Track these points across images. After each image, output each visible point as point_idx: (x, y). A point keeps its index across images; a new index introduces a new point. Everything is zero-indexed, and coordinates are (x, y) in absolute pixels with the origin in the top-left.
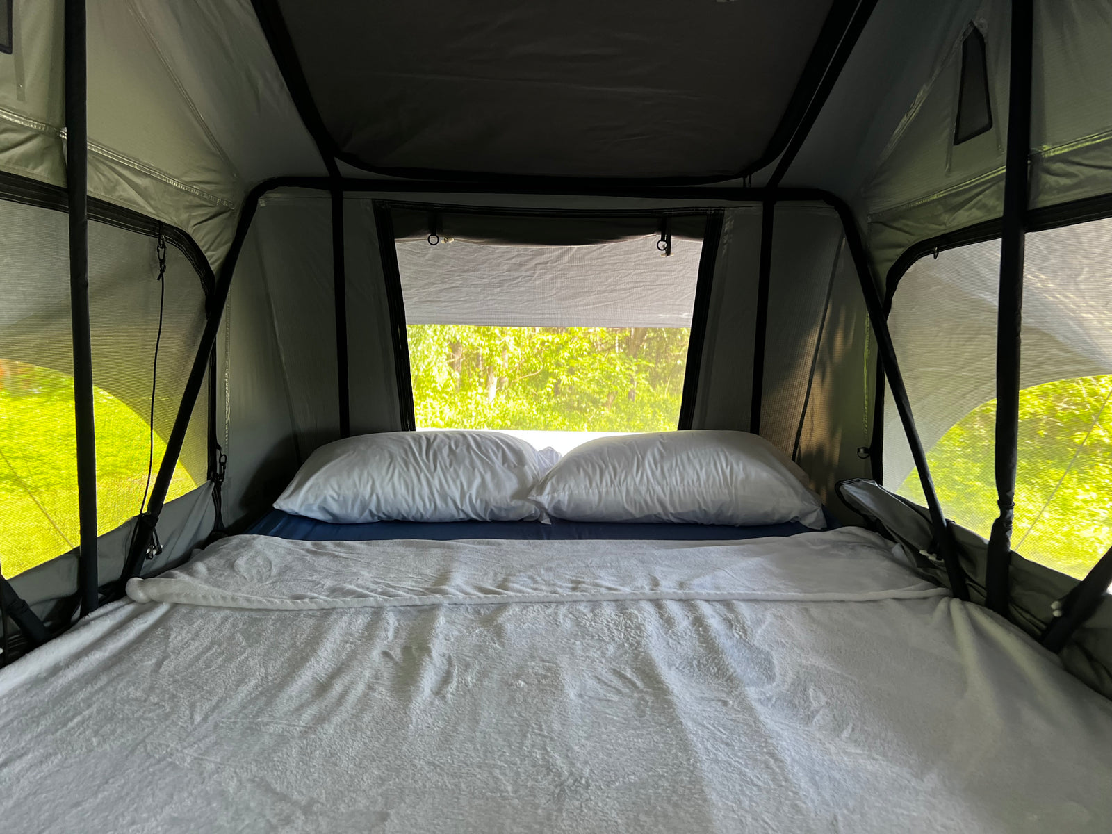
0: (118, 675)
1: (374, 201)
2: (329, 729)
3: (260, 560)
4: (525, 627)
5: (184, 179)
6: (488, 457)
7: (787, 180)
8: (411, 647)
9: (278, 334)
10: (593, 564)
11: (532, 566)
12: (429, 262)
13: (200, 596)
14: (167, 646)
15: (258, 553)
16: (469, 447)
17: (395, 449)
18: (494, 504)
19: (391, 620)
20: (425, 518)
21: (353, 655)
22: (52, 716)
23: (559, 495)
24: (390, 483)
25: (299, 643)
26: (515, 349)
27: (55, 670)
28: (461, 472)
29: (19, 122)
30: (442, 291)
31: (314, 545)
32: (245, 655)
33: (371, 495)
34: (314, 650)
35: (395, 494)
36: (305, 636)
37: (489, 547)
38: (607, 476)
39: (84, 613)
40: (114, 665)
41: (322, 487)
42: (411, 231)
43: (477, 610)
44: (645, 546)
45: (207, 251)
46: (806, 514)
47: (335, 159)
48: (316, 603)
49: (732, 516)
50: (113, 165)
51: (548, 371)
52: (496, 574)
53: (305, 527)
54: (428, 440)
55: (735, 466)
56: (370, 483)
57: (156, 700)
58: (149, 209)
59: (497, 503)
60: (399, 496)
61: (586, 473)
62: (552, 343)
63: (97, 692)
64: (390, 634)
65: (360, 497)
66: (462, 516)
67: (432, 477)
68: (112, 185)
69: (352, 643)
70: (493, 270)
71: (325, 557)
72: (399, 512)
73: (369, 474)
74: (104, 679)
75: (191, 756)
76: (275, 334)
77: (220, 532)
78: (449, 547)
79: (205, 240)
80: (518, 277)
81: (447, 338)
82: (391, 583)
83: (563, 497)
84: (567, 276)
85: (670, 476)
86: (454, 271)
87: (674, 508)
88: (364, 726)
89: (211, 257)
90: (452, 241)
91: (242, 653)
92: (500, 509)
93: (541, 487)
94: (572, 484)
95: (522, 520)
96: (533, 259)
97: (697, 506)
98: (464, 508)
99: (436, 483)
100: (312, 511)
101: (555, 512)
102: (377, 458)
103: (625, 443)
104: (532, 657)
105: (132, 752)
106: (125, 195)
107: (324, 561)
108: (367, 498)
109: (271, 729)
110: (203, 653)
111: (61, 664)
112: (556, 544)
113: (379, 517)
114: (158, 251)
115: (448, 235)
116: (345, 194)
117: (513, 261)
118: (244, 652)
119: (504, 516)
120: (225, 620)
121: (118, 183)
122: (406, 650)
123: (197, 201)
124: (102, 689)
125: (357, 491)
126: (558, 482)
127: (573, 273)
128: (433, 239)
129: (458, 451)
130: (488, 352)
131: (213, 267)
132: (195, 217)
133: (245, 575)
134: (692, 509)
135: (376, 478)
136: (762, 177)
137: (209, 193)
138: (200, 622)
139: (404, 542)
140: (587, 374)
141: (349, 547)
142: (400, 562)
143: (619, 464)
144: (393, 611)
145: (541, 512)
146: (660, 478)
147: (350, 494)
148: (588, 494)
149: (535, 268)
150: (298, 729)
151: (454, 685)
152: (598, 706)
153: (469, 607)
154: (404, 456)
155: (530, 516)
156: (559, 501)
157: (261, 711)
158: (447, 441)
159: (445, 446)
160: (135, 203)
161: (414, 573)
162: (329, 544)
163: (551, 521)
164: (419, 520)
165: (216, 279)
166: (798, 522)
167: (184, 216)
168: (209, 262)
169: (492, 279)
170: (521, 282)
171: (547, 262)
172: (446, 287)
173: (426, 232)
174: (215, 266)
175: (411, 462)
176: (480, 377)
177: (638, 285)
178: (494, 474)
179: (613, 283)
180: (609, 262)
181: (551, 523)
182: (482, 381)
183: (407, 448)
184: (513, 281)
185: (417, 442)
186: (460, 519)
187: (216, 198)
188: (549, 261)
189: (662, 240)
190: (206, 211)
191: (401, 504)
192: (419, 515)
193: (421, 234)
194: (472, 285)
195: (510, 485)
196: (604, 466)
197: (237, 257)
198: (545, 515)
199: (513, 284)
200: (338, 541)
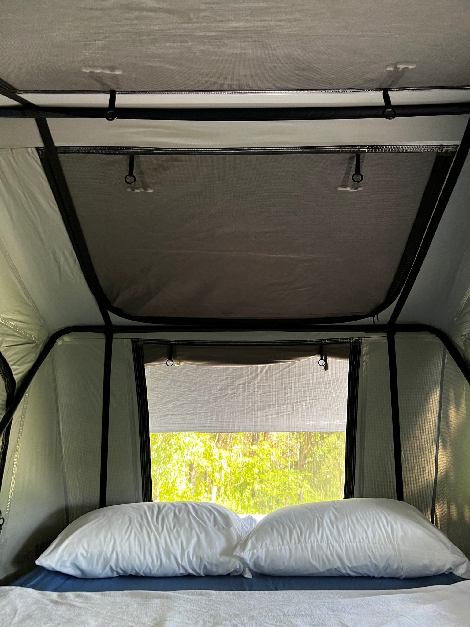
1: (132, 339)
3: (8, 609)
6: (203, 520)
7: (401, 319)
9: (61, 430)
10: (290, 613)
11: (236, 615)
12: (170, 386)
15: (9, 603)
16: (189, 512)
17: (134, 515)
18: (207, 560)
20: (153, 572)
23: (258, 552)
24: (128, 542)
26: (227, 468)
28: (182, 533)
30: (177, 406)
33: (112, 552)
35: (130, 552)
37: (200, 597)
38: (295, 535)
41: (75, 546)
42: (156, 358)
44: (332, 596)
46: (457, 566)
47: (108, 311)
49: (397, 569)
51: (246, 482)
53: (59, 581)
54: (159, 507)
55: (394, 525)
56: (112, 542)
59: (209, 558)
60: (134, 554)
61: (278, 532)
62: (248, 463)
65: (104, 554)
66: (182, 571)
67: (160, 536)
70: (210, 390)
71: (63, 607)
72: (133, 568)
73: (112, 534)
78: (167, 598)
79: (13, 357)
80: (226, 395)
83: (261, 553)
84: (259, 393)
85: (345, 534)
86: (185, 391)
87: (351, 562)
89: (16, 369)
90: (182, 364)
92: (211, 564)
93: (243, 546)
94: (268, 541)
95: (229, 575)
96: (236, 381)
97: (368, 560)
98: (183, 564)
99: (162, 542)
100: (66, 567)
101: (255, 567)
102: (120, 521)
103: (306, 508)
107: (62, 609)
108: (109, 555)
112: (257, 594)
113: (117, 572)
115: (180, 360)
116: (115, 336)
117: (223, 383)
119: (215, 571)
123: (11, 332)
125: (102, 548)
126: (257, 541)
127: (262, 391)
128: (170, 363)
129: (181, 516)
130: (211, 470)
132: (7, 341)
134: (365, 563)
135: (117, 538)
136: (385, 316)
137: (21, 329)
139: (131, 594)
140: (271, 484)
141: (87, 598)
142: (125, 611)
143: (304, 525)
145: (244, 567)
146: (337, 536)
147: (96, 552)
148: (281, 550)
149: (237, 388)
154: (140, 520)
155: (235, 571)
156: (258, 557)
158: (173, 508)
159: (171, 512)
162: (70, 595)
163: (252, 576)
164: (148, 574)
165: (17, 387)
166: (451, 573)
168: (13, 373)
169: (209, 396)
170: (229, 398)
171: (245, 383)
172: (180, 403)
173: (166, 358)
174: (17, 377)
175: (144, 525)
176: (206, 486)
177: (306, 399)
178: (207, 534)
179: (289, 398)
180: (285, 382)
181: (252, 578)
182: (207, 489)
183: (143, 513)
184: (224, 397)
185: (151, 510)
186: (180, 573)
187: (26, 333)
188: (246, 382)
189: (322, 359)
190: (18, 339)
191: (135, 560)
192: (148, 570)
193: (163, 360)
194: (196, 401)
195: (220, 544)
196: (292, 526)
197: (35, 373)
198: (247, 570)
199: (223, 400)
200: (78, 593)
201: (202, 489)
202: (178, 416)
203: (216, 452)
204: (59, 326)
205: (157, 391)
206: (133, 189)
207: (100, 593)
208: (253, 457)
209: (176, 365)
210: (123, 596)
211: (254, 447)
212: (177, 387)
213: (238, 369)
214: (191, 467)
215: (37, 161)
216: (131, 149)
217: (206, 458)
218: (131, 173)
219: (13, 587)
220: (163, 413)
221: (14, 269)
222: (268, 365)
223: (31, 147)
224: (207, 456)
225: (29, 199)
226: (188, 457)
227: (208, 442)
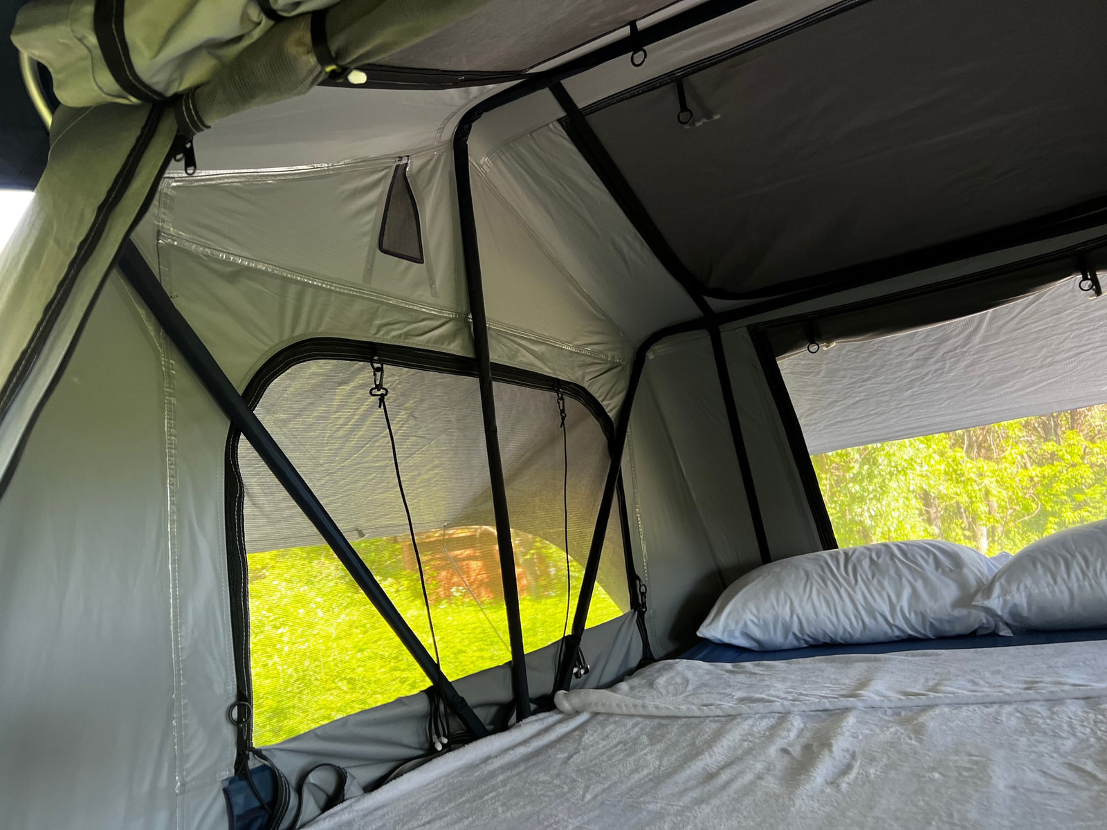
0: (534, 765)
1: (748, 327)
2: (706, 809)
3: (678, 680)
4: (952, 724)
5: (575, 343)
6: (916, 564)
8: (812, 745)
10: (1059, 665)
11: (974, 671)
12: (826, 379)
13: (614, 704)
14: (579, 744)
15: (678, 673)
16: (892, 556)
17: (809, 566)
18: (933, 616)
19: (797, 723)
20: (855, 638)
21: (748, 752)
22: (475, 791)
23: (1013, 597)
24: (810, 602)
25: (697, 743)
26: (1000, 492)
27: (487, 760)
28: (886, 583)
29: (434, 313)
30: (848, 407)
31: (734, 666)
32: (646, 751)
33: (792, 616)
34: (710, 746)
35: (816, 614)
36: (706, 736)
38: (1076, 569)
39: (519, 719)
40: (533, 757)
41: (741, 612)
42: (789, 346)
43: (897, 711)
45: (603, 401)
47: (705, 297)
48: (721, 709)
50: (512, 338)
51: (1045, 510)
52: (927, 680)
53: (730, 653)
54: (846, 554)
56: (789, 604)
57: (559, 783)
58: (548, 370)
59: (935, 613)
60: (822, 616)
61: (1045, 566)
62: (1044, 477)
63: (514, 776)
64: (793, 735)
65: (780, 618)
66: (897, 633)
67: (855, 591)
68: (513, 353)
69: (750, 742)
70: (895, 372)
71: (742, 675)
72: (825, 634)
73: (786, 594)
74: (522, 767)
75: (573, 824)
76: (682, 473)
77: (648, 659)
78: (876, 660)
79: (601, 390)
80: (927, 374)
81: (911, 489)
82: (803, 692)
83: (1020, 599)
84: (986, 359)
86: (855, 383)
88: (742, 808)
89: (608, 405)
90: (834, 344)
91: (642, 750)
92: (940, 621)
93: (987, 589)
94: (1029, 582)
95: (973, 633)
96: (936, 349)
98: (897, 623)
99: (859, 597)
100: (735, 637)
101: (1015, 621)
102: (793, 577)
103: (1096, 527)
104: (957, 752)
105: (527, 820)
106: (525, 360)
107: (741, 678)
108: (788, 618)
109: (651, 807)
110: (610, 750)
111: (492, 755)
113: (806, 641)
114: (559, 403)
115: (829, 340)
116: (722, 328)
117: (915, 356)
118: (645, 749)
119: (948, 629)
120: (636, 725)
121: (518, 351)
122: (807, 748)
123: (589, 360)
124: (519, 774)
125: (776, 612)
126: (1009, 583)
127: (992, 354)
128: (814, 348)
129: (880, 561)
130: (968, 500)
131: (611, 415)
132: (588, 373)
133: (662, 691)
135: (793, 598)
137: (600, 352)
138: (612, 727)
139: (826, 659)
141: (768, 666)
142: (818, 675)
143: (1091, 551)
144: (800, 715)
145: (995, 620)
147: (769, 617)
148: (1053, 592)
149: (943, 359)
150: (675, 807)
151: (851, 776)
152: (1037, 798)
153: (888, 710)
154: (821, 573)
155: (981, 627)
156: (1015, 605)
157: (646, 793)
158: (868, 553)
159: (865, 557)
160: (533, 365)
161: (831, 683)
162: (748, 665)
163: (1013, 633)
164: (849, 640)
165: (615, 426)
167: (579, 373)
168: (607, 410)
169: (898, 382)
170: (932, 378)
171: (956, 349)
172: (851, 402)
173: (805, 342)
174: (612, 413)
175: (829, 578)
176: (963, 529)
177: (1083, 349)
178: (926, 581)
179: (1049, 354)
180: (1034, 331)
181: (1012, 635)
182: (967, 533)
183: (823, 564)
184: (923, 379)
185: (834, 559)
186: (896, 636)
187: (607, 356)
188: (957, 347)
189: (1085, 278)
190: (598, 367)
191: (826, 624)
192: (848, 635)
193: (801, 346)
194: (878, 394)
195: (949, 592)
196: (1069, 556)
197: (632, 403)
198: (1001, 625)
199: (924, 382)
200: (757, 662)
201: (957, 534)
202: (854, 423)
203: (969, 467)
204: (644, 334)
205: (810, 391)
206: (693, 124)
207: (786, 661)
208: (1052, 464)
209: (825, 349)
210: (815, 663)
211: (1050, 446)
212: (838, 379)
213: (933, 329)
214: (926, 498)
215: (562, 134)
216: (674, 74)
217: (951, 480)
218: (684, 107)
219: (677, 660)
220: (827, 421)
221: (571, 280)
222: (990, 311)
223: (552, 123)
224: (952, 477)
225: (567, 188)
226: (915, 482)
227: (950, 453)
